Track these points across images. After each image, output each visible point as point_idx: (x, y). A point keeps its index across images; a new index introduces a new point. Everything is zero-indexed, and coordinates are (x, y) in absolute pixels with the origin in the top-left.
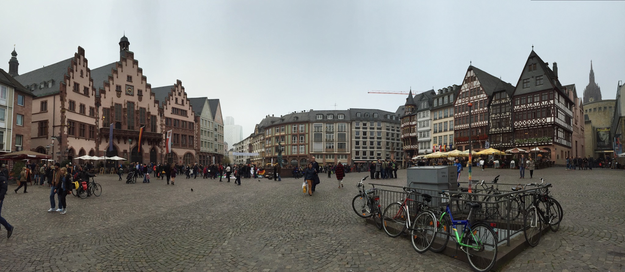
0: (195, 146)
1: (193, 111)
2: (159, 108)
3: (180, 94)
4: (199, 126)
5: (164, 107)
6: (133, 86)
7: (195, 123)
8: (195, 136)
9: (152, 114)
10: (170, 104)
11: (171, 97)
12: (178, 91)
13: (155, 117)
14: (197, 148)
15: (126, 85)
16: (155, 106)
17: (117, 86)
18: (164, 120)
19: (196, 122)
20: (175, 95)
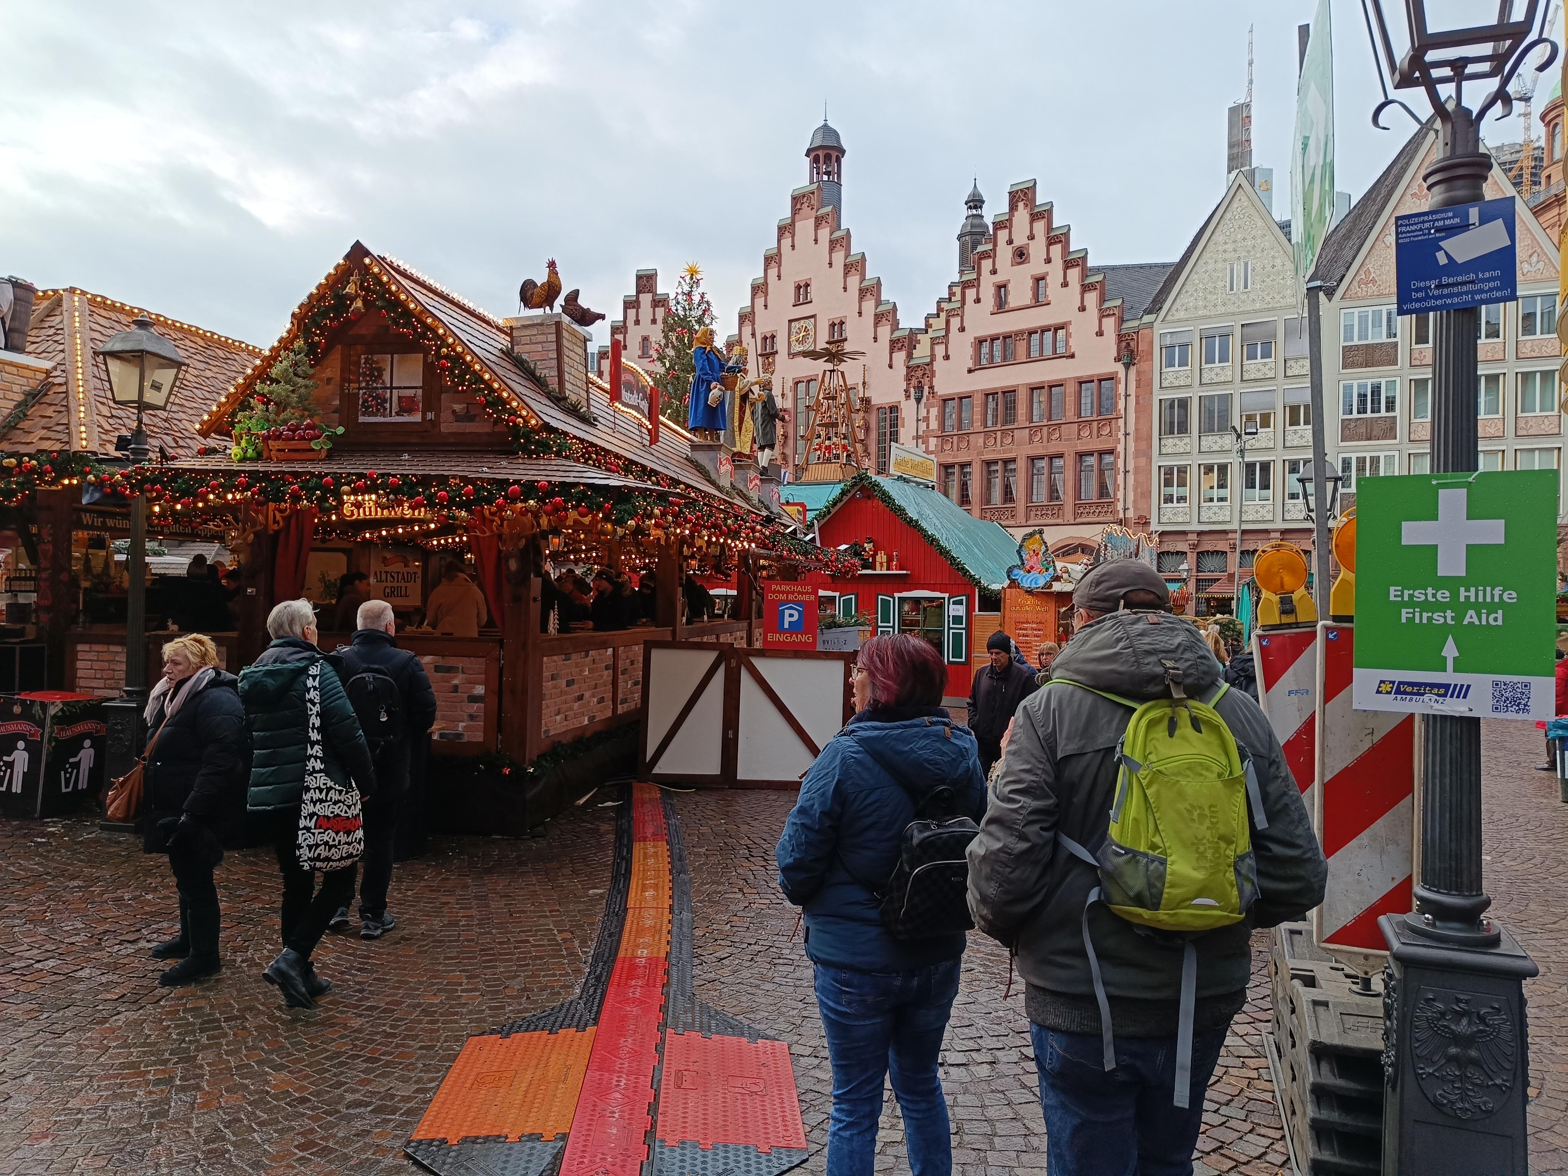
0: (1120, 506)
1: (1103, 314)
2: (908, 367)
3: (1021, 255)
4: (1145, 385)
5: (933, 357)
6: (813, 316)
7: (1122, 374)
8: (1120, 448)
9: (877, 400)
10: (962, 329)
11: (971, 294)
12: (1010, 242)
13: (894, 409)
14: (1130, 514)
15: (790, 321)
16: (891, 367)
17: (765, 339)
18: (934, 412)
19: (1127, 366)
20: (994, 272)
